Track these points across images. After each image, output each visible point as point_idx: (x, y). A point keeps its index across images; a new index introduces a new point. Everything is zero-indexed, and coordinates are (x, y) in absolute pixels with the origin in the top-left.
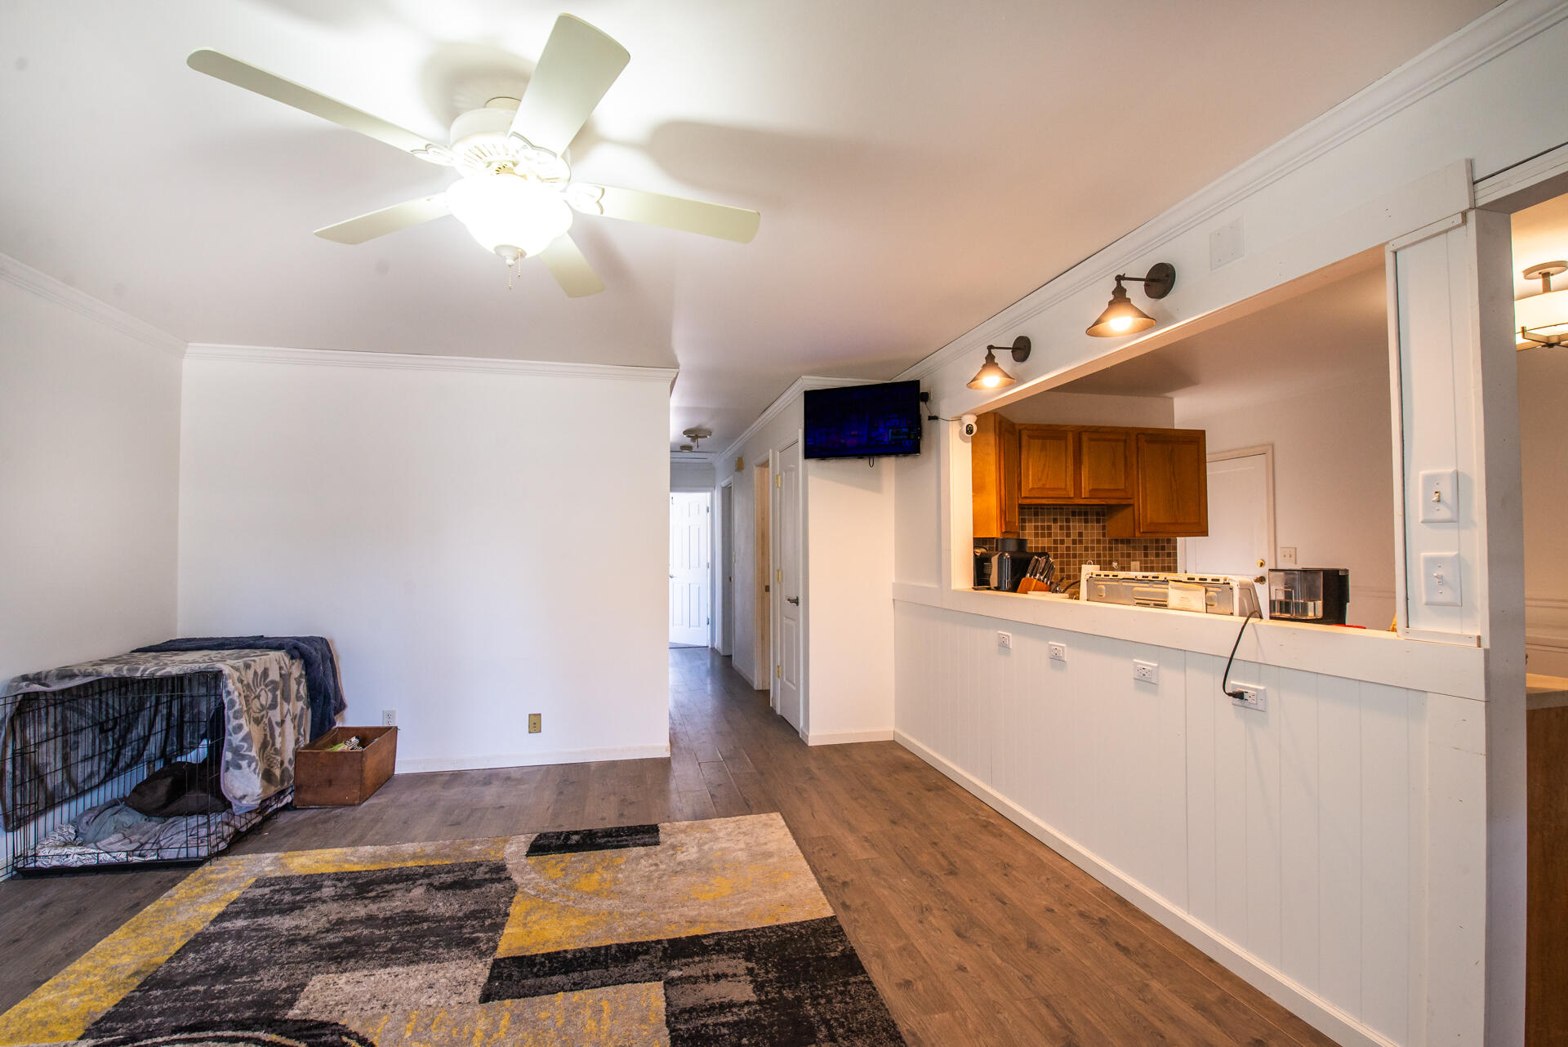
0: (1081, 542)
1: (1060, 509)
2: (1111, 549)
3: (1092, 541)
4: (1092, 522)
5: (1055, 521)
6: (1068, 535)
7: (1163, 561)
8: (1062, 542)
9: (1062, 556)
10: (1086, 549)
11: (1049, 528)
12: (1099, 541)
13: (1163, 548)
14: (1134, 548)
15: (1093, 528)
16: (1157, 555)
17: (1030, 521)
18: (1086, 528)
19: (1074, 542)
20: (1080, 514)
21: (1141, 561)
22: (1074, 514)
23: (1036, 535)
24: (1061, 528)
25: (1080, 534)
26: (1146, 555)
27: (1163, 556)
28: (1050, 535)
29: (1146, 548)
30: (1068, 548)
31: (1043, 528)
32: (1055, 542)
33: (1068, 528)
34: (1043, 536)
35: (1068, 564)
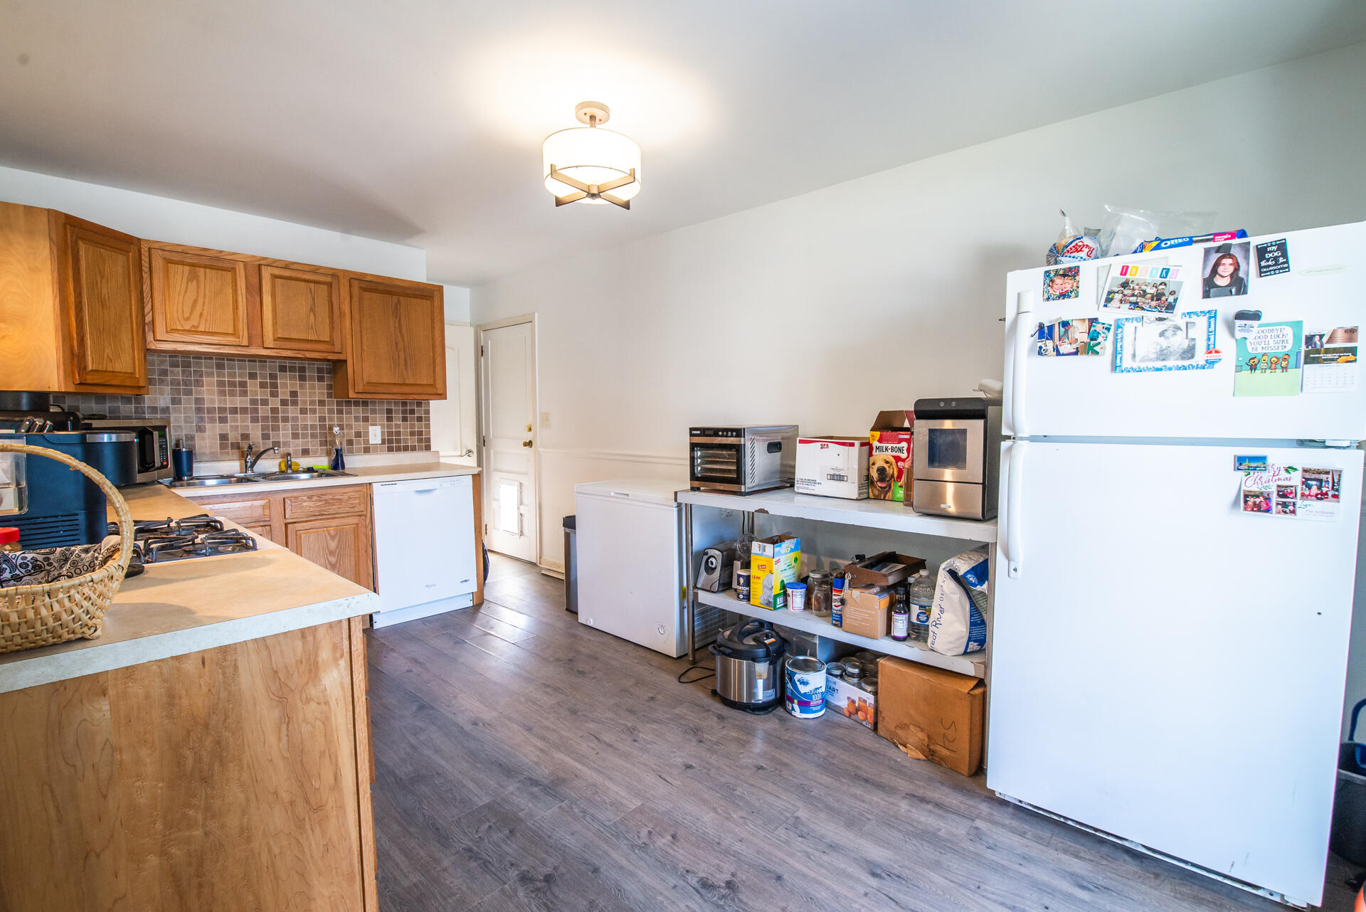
0: (295, 403)
1: (260, 361)
2: (340, 412)
3: (312, 403)
4: (312, 379)
5: (253, 376)
6: (274, 394)
7: (412, 426)
8: (265, 402)
9: (265, 419)
10: (303, 411)
11: (243, 384)
12: (322, 403)
13: (412, 412)
14: (374, 411)
15: (313, 387)
16: (405, 419)
17: (211, 375)
18: (301, 387)
19: (284, 403)
20: (292, 369)
21: (383, 426)
22: (283, 369)
23: (222, 393)
24: (263, 385)
25: (294, 394)
26: (390, 419)
27: (413, 419)
28: (244, 393)
29: (389, 411)
30: (274, 410)
31: (232, 384)
32: (254, 402)
33: (275, 386)
34: (232, 394)
35: (276, 428)
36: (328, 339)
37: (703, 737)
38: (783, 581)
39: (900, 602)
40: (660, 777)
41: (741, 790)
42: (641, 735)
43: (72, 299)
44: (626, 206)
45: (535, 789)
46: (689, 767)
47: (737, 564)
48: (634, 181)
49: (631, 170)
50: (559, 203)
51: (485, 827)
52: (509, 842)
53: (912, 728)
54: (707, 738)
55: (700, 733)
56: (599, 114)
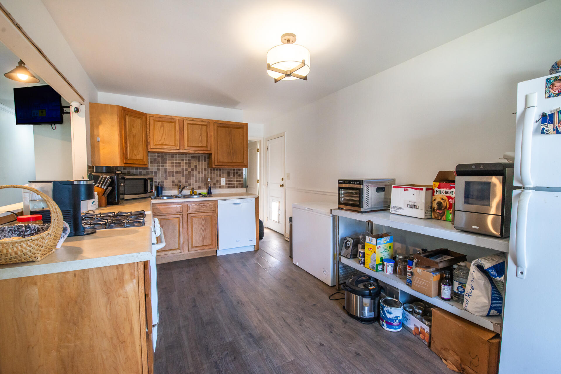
0: (196, 170)
1: (185, 155)
2: (211, 173)
3: (202, 169)
4: (202, 161)
5: (183, 160)
6: (190, 167)
7: (237, 178)
8: (186, 169)
9: (186, 175)
10: (199, 173)
11: (179, 163)
12: (205, 169)
13: (237, 173)
14: (223, 173)
15: (202, 164)
16: (234, 176)
17: (169, 160)
18: (199, 164)
19: (193, 170)
20: (195, 157)
21: (226, 178)
22: (192, 157)
23: (173, 166)
24: (186, 163)
25: (196, 166)
26: (229, 175)
27: (237, 176)
28: (180, 166)
29: (228, 173)
30: (189, 172)
31: (176, 163)
32: (183, 169)
33: (190, 163)
34: (176, 167)
35: (190, 179)
36: (205, 146)
37: (333, 330)
38: (382, 258)
39: (446, 279)
40: (307, 347)
41: (344, 365)
42: (304, 323)
43: (123, 135)
44: (305, 78)
45: (251, 340)
46: (322, 345)
47: (360, 246)
48: (304, 65)
49: (303, 61)
50: (276, 81)
51: (225, 353)
52: (232, 363)
53: (451, 351)
54: (335, 331)
55: (332, 328)
56: (291, 38)
